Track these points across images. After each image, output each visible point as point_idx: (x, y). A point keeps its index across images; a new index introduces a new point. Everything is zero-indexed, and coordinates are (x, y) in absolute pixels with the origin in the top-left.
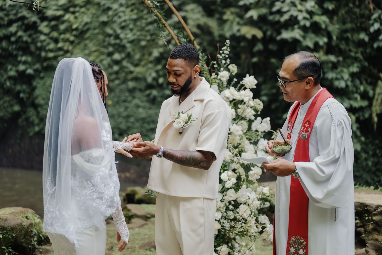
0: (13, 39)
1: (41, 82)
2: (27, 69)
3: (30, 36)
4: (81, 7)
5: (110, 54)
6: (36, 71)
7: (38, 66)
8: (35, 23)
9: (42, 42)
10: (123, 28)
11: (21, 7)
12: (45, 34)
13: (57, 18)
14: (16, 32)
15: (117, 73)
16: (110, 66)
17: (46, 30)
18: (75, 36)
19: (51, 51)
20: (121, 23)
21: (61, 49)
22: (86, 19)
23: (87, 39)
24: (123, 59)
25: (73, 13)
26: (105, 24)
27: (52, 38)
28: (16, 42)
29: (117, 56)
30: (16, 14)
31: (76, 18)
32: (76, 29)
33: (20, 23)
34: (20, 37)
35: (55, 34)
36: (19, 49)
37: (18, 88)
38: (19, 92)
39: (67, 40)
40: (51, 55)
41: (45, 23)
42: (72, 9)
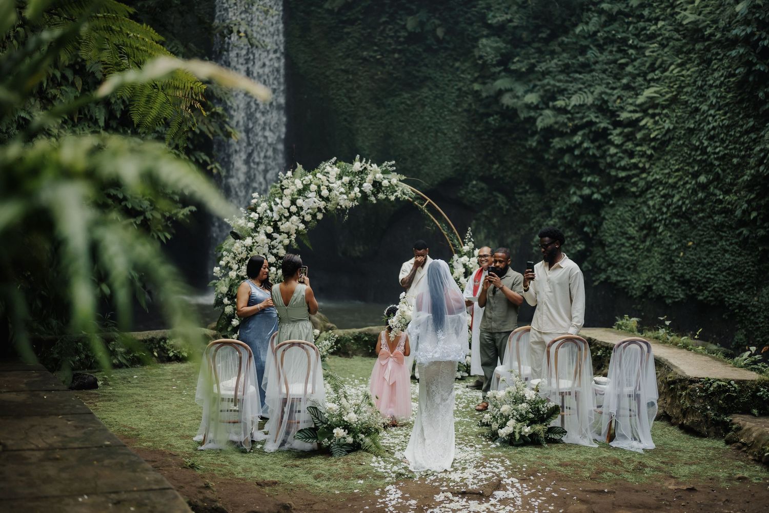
0: (577, 152)
1: (611, 211)
2: (593, 193)
3: (599, 148)
4: (663, 107)
5: (695, 175)
6: (604, 195)
7: (607, 189)
8: (605, 129)
9: (612, 156)
10: (711, 138)
11: (589, 108)
12: (617, 146)
13: (633, 123)
14: (582, 143)
15: (701, 202)
16: (695, 192)
17: (618, 140)
18: (654, 148)
19: (624, 169)
20: (709, 131)
21: (635, 166)
22: (667, 125)
23: (667, 153)
24: (710, 182)
25: (653, 116)
26: (691, 131)
27: (625, 152)
28: (582, 155)
29: (702, 179)
30: (582, 118)
31: (656, 123)
32: (654, 139)
33: (586, 131)
34: (587, 149)
35: (630, 145)
36: (585, 165)
37: (583, 219)
38: (584, 224)
39: (643, 154)
40: (622, 174)
41: (618, 131)
42: (650, 111)
